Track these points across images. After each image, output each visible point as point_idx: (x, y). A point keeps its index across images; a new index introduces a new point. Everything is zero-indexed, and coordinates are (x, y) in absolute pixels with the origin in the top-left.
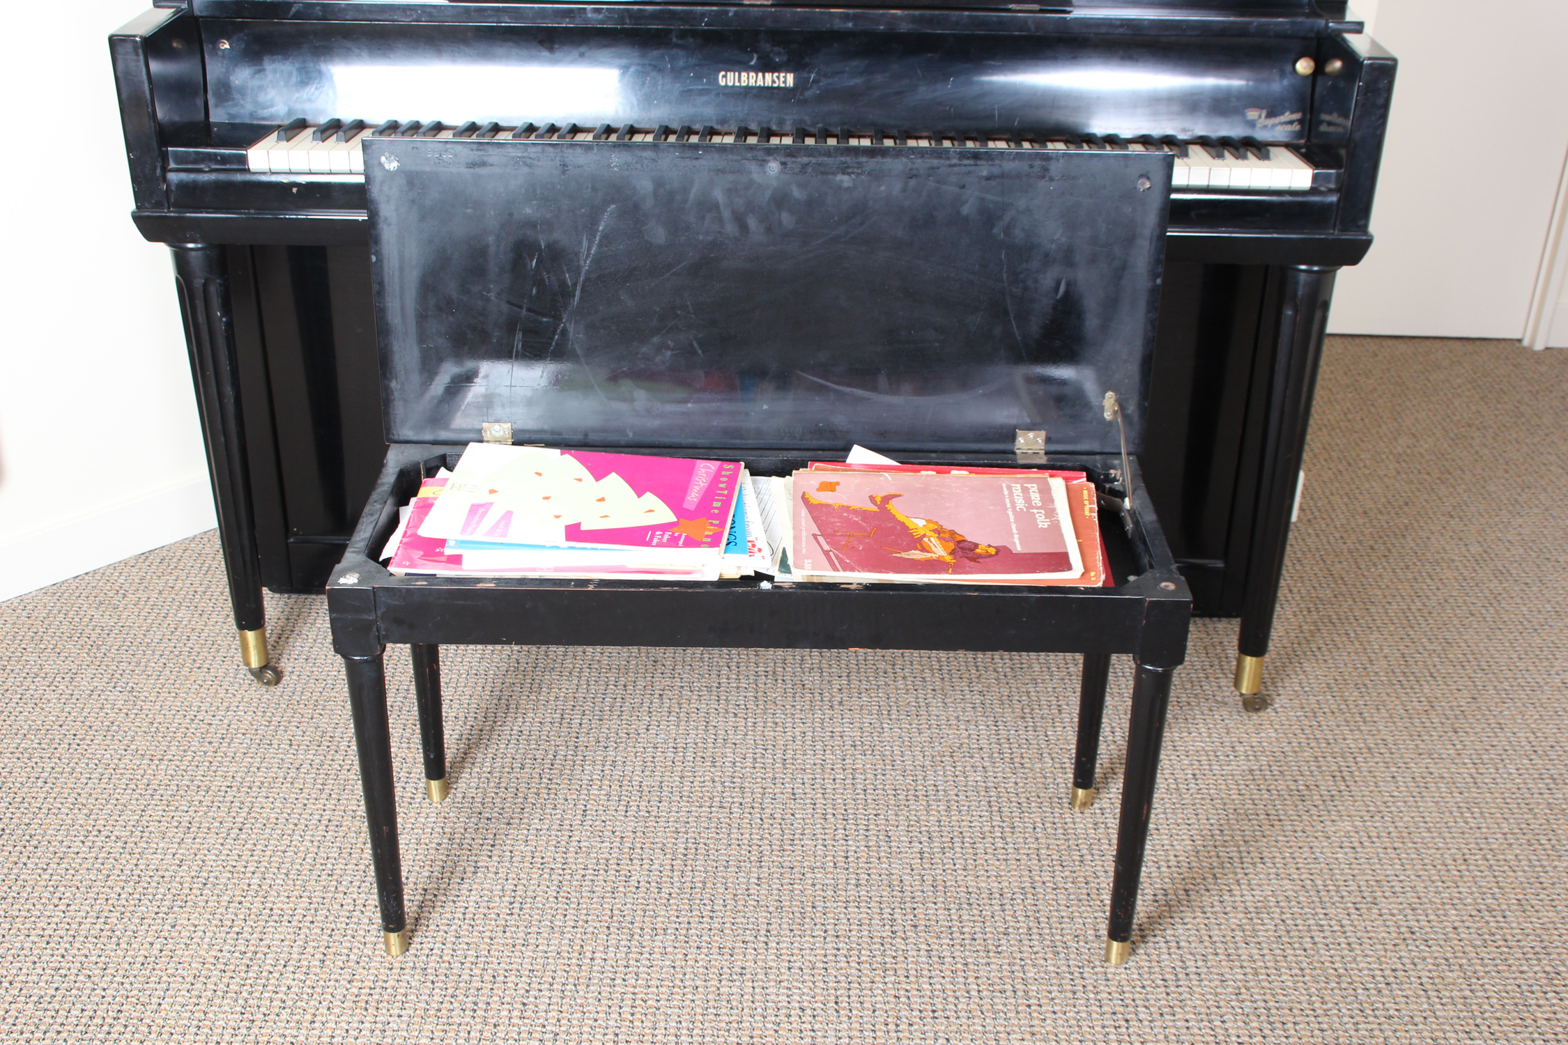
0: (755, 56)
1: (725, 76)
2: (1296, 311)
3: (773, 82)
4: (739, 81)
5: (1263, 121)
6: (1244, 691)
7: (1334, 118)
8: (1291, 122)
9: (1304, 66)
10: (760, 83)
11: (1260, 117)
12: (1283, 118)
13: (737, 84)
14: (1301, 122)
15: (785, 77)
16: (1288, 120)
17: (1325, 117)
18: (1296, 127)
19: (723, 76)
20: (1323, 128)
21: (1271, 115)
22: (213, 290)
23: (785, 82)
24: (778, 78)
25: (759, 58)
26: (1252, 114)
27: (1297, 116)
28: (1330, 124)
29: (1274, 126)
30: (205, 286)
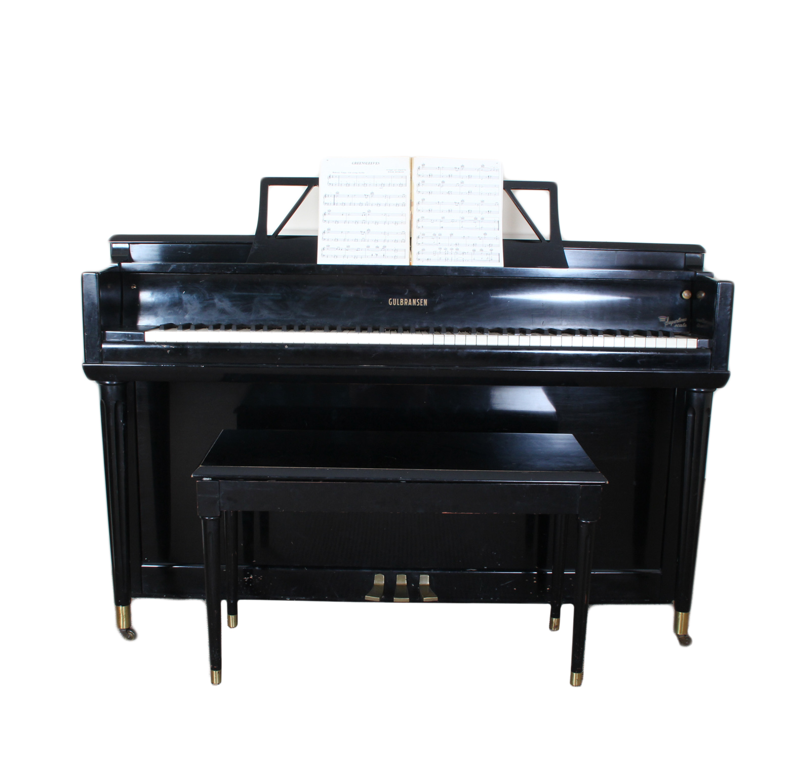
0: (407, 290)
1: (392, 301)
2: (694, 414)
3: (417, 303)
4: (399, 303)
5: (668, 322)
6: (679, 633)
7: (703, 320)
8: (682, 323)
9: (686, 295)
10: (410, 304)
11: (666, 320)
12: (677, 321)
13: (398, 304)
14: (686, 322)
15: (423, 301)
16: (680, 321)
17: (699, 321)
18: (685, 325)
19: (391, 301)
20: (698, 326)
21: (671, 319)
22: (120, 408)
23: (423, 303)
24: (419, 301)
25: (409, 291)
26: (662, 319)
27: (684, 320)
28: (701, 324)
29: (674, 325)
30: (116, 405)
